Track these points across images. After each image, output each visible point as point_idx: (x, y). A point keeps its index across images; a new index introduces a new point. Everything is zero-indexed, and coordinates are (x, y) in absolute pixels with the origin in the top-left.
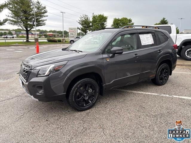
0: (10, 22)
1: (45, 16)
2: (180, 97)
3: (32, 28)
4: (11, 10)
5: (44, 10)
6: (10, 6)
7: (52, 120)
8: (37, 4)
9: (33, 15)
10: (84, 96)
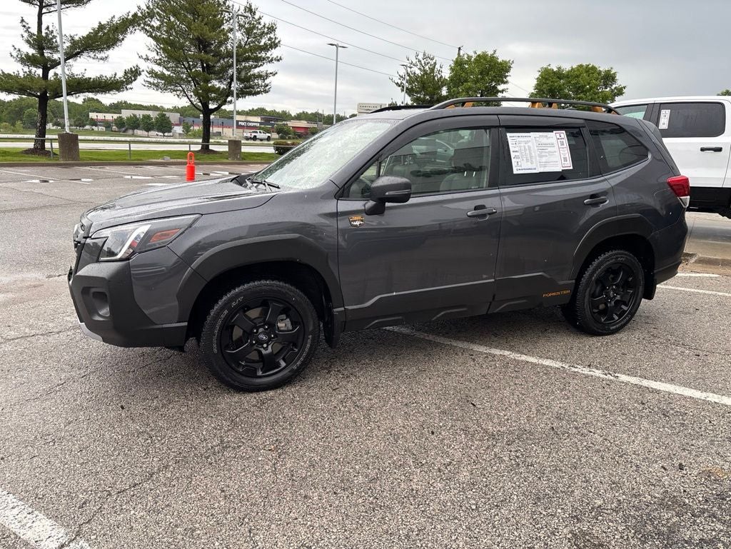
0: (151, 80)
1: (272, 60)
2: (645, 383)
3: (225, 102)
4: (155, 38)
5: (270, 39)
6: (153, 23)
7: (137, 408)
8: (247, 17)
9: (230, 55)
10: (260, 343)
